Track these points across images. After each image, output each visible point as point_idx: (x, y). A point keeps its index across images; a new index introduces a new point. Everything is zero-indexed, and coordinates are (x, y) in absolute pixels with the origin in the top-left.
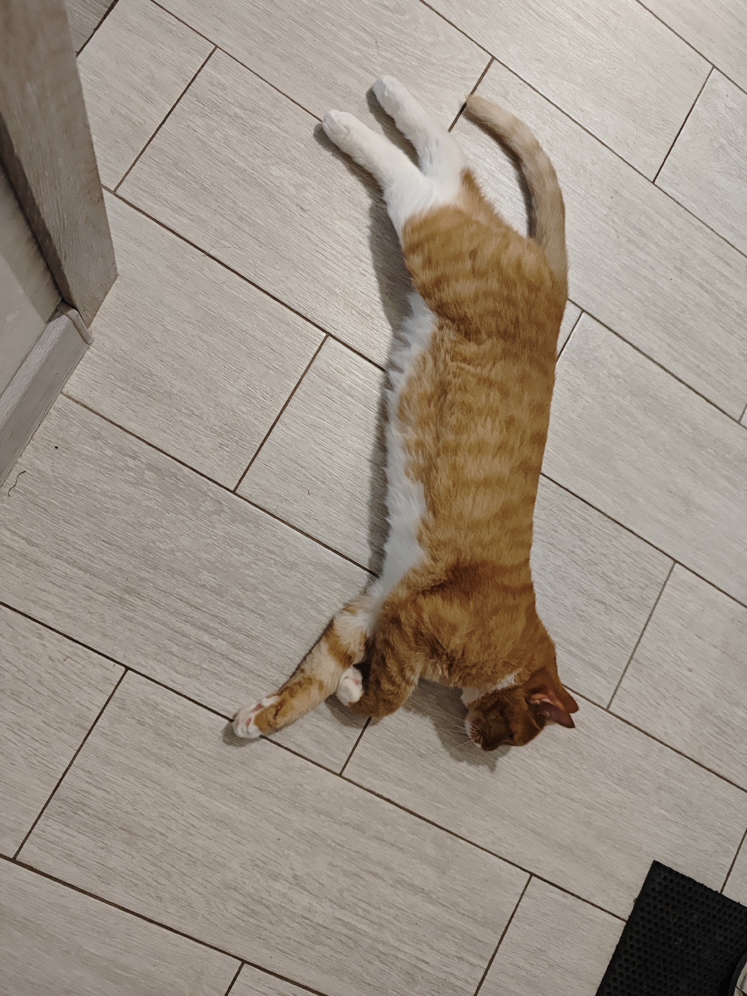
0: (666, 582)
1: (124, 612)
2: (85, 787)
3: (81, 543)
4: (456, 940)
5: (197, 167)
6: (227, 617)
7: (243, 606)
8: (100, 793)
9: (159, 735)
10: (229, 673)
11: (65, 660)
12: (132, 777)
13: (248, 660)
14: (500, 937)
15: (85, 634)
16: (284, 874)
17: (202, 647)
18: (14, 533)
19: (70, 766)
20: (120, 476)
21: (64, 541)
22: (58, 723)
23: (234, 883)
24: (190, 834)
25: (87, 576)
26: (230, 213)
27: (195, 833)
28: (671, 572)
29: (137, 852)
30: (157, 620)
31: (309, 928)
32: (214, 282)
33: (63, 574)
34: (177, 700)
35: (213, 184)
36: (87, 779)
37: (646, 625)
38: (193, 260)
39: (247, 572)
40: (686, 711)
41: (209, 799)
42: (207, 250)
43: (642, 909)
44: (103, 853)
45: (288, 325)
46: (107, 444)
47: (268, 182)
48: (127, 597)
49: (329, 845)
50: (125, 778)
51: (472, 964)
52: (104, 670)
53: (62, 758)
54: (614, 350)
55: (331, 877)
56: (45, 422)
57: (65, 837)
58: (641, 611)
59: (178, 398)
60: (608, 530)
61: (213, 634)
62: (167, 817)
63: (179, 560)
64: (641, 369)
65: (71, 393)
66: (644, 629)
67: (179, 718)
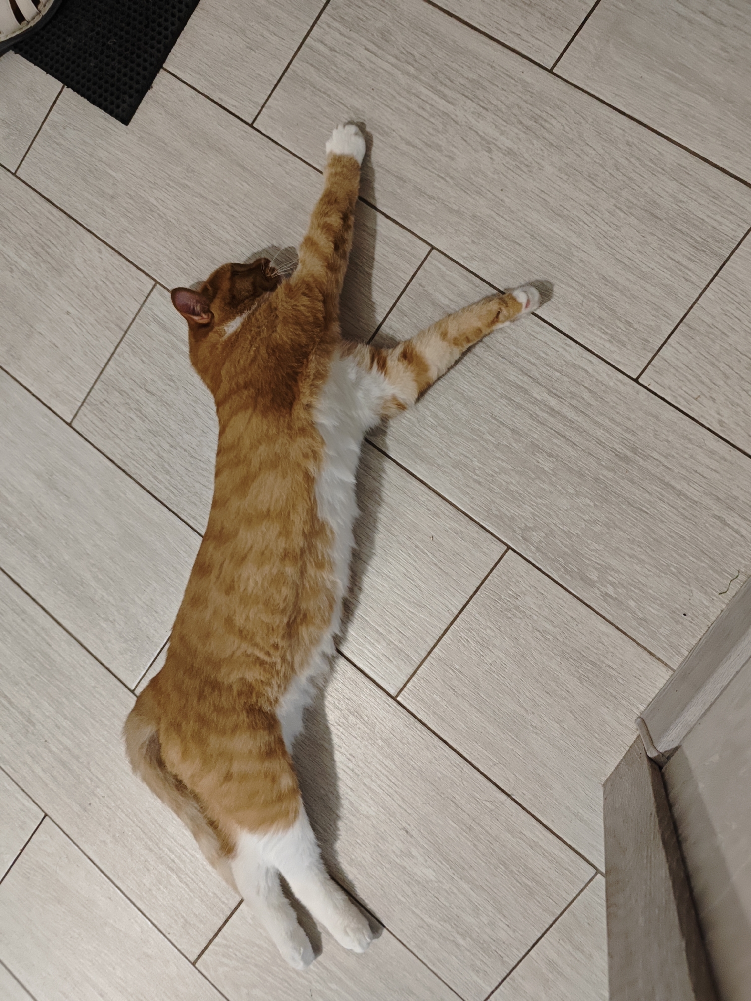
0: (82, 405)
1: (633, 439)
2: (691, 266)
3: (670, 514)
4: (335, 69)
5: (510, 888)
6: (530, 421)
7: (512, 430)
8: (678, 257)
9: (611, 310)
10: (534, 364)
11: (699, 396)
12: (644, 270)
13: (513, 375)
14: (291, 66)
15: (676, 421)
16: (501, 155)
17: (558, 393)
18: (737, 532)
19: (705, 289)
20: (624, 577)
21: (687, 518)
22: (713, 334)
23: (552, 151)
24: (590, 205)
25: (667, 479)
26: (481, 837)
27: (586, 206)
28: (76, 415)
29: (646, 193)
30: (601, 426)
31: (482, 98)
32: (505, 767)
33: (691, 484)
34: (589, 342)
35: (495, 868)
36: (690, 273)
37: (107, 363)
38: (525, 792)
39: (504, 464)
40: (77, 272)
41: (568, 239)
42: (509, 800)
43: (144, 78)
44: (681, 196)
45: (435, 713)
46: (633, 613)
47: (438, 863)
48: (629, 454)
49: (452, 178)
50: (650, 270)
51: (322, 42)
52: (660, 381)
53: (713, 298)
54: (106, 648)
55: (453, 145)
56: (694, 642)
57: (718, 217)
58: (111, 378)
59: (555, 651)
60: (134, 464)
61: (545, 405)
62: (612, 225)
63: (572, 485)
64: (82, 625)
65: (664, 669)
66: (109, 360)
67: (590, 324)
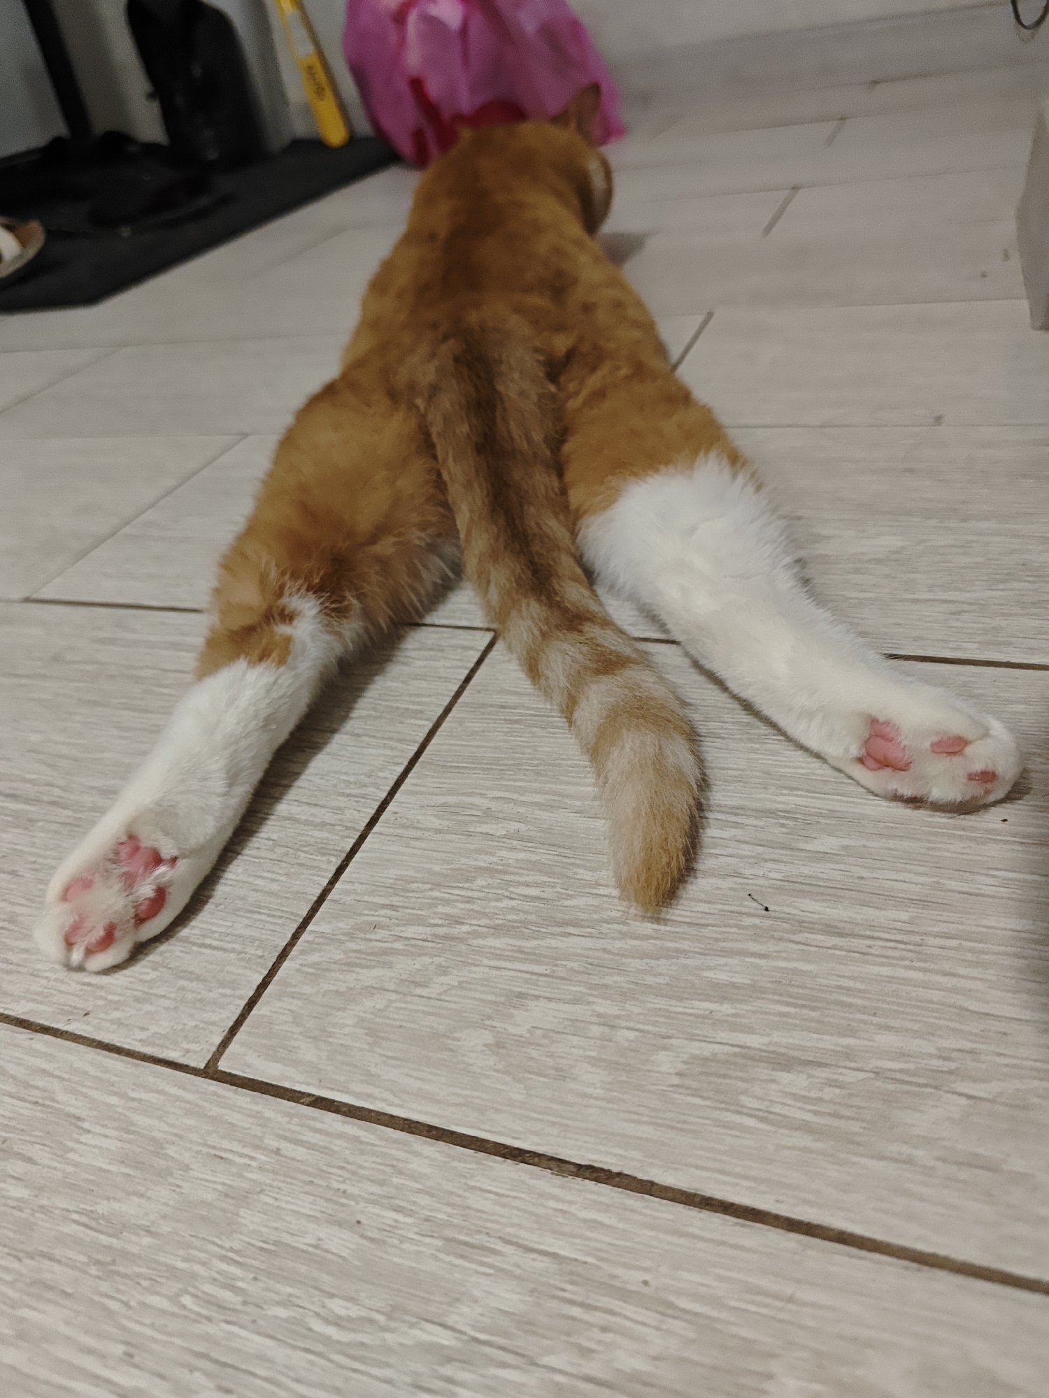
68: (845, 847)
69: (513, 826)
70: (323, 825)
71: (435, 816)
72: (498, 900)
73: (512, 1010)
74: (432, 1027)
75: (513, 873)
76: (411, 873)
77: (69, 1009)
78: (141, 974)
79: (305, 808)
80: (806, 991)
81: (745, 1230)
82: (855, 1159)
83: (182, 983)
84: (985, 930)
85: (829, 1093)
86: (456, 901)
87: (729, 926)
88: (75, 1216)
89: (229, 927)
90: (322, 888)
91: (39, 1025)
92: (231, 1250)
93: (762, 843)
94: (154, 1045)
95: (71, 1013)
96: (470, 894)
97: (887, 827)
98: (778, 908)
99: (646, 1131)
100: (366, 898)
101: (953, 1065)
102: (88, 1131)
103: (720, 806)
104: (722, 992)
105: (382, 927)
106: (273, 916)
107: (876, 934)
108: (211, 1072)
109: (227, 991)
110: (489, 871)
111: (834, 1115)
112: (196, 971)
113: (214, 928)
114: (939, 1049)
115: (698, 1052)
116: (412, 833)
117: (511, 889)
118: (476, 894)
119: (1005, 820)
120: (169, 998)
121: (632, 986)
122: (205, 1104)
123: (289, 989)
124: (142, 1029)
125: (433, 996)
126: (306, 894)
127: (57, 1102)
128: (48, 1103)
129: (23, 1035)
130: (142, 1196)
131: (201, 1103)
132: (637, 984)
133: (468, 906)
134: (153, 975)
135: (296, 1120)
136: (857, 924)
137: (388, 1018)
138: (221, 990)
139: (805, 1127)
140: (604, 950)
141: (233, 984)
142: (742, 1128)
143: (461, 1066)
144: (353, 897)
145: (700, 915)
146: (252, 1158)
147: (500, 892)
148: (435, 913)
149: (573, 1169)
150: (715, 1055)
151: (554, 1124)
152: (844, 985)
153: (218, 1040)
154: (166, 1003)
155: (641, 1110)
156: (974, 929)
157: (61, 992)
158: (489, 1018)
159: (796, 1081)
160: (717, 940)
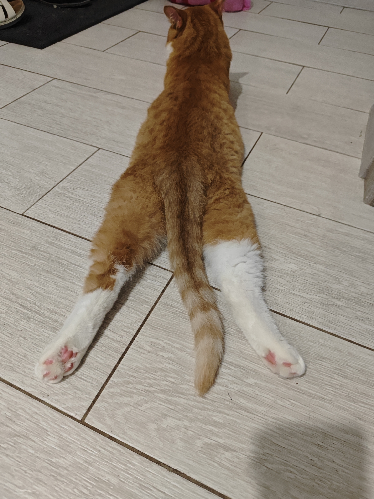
65: (357, 159)
68: (256, 383)
69: (170, 355)
70: (116, 341)
71: (149, 345)
72: (163, 381)
73: (163, 419)
74: (142, 420)
75: (168, 372)
76: (140, 366)
77: (43, 393)
78: (64, 385)
79: (112, 333)
80: (237, 428)
81: (209, 494)
82: (238, 480)
83: (75, 390)
84: (283, 418)
85: (236, 460)
86: (152, 379)
87: (222, 403)
88: (47, 461)
89: (88, 373)
90: (115, 365)
91: (35, 396)
92: (87, 478)
93: (235, 377)
94: (67, 410)
95: (44, 395)
96: (156, 377)
97: (267, 379)
98: (235, 400)
99: (191, 462)
100: (127, 372)
101: (266, 458)
102: (50, 435)
103: (226, 361)
104: (216, 424)
105: (131, 383)
106: (101, 372)
107: (257, 414)
108: (82, 422)
109: (87, 396)
110: (162, 370)
111: (236, 467)
112: (79, 387)
113: (85, 373)
114: (264, 452)
115: (207, 442)
116: (141, 351)
117: (167, 378)
118: (157, 377)
119: (297, 383)
120: (71, 395)
121: (194, 418)
122: (81, 432)
123: (105, 400)
124: (64, 404)
125: (143, 410)
126: (111, 366)
127: (40, 424)
128: (38, 424)
129: (30, 400)
130: (64, 458)
131: (80, 432)
132: (195, 417)
133: (155, 381)
134: (66, 386)
135: (105, 442)
136: (253, 410)
137: (130, 415)
138: (86, 395)
139: (228, 469)
140: (189, 404)
141: (89, 394)
142: (214, 466)
143: (148, 434)
144: (124, 370)
145: (215, 398)
146: (93, 452)
147: (164, 378)
148: (146, 382)
149: (172, 470)
150: (211, 443)
151: (169, 456)
152: (246, 428)
153: (85, 412)
154: (71, 397)
155: (191, 456)
156: (281, 417)
157: (41, 386)
158: (157, 420)
159: (228, 455)
160: (218, 407)
